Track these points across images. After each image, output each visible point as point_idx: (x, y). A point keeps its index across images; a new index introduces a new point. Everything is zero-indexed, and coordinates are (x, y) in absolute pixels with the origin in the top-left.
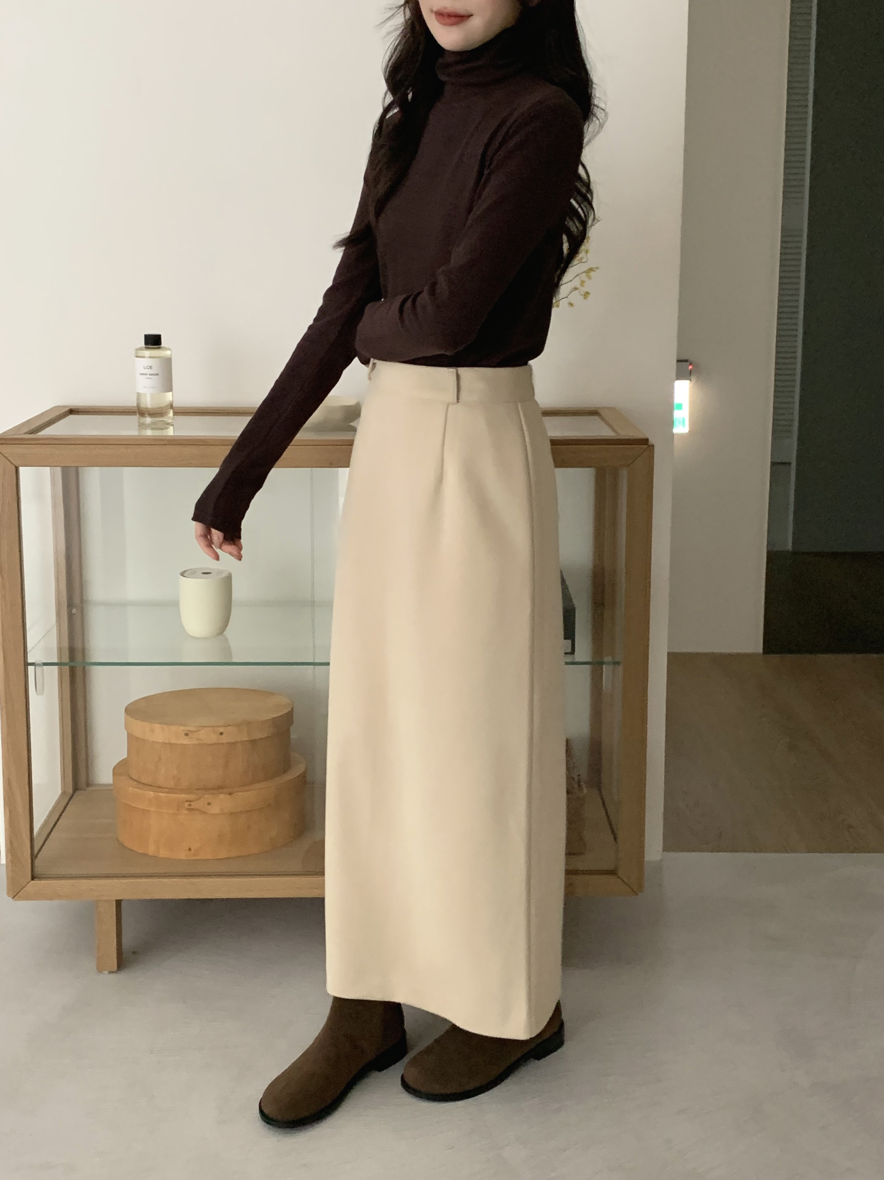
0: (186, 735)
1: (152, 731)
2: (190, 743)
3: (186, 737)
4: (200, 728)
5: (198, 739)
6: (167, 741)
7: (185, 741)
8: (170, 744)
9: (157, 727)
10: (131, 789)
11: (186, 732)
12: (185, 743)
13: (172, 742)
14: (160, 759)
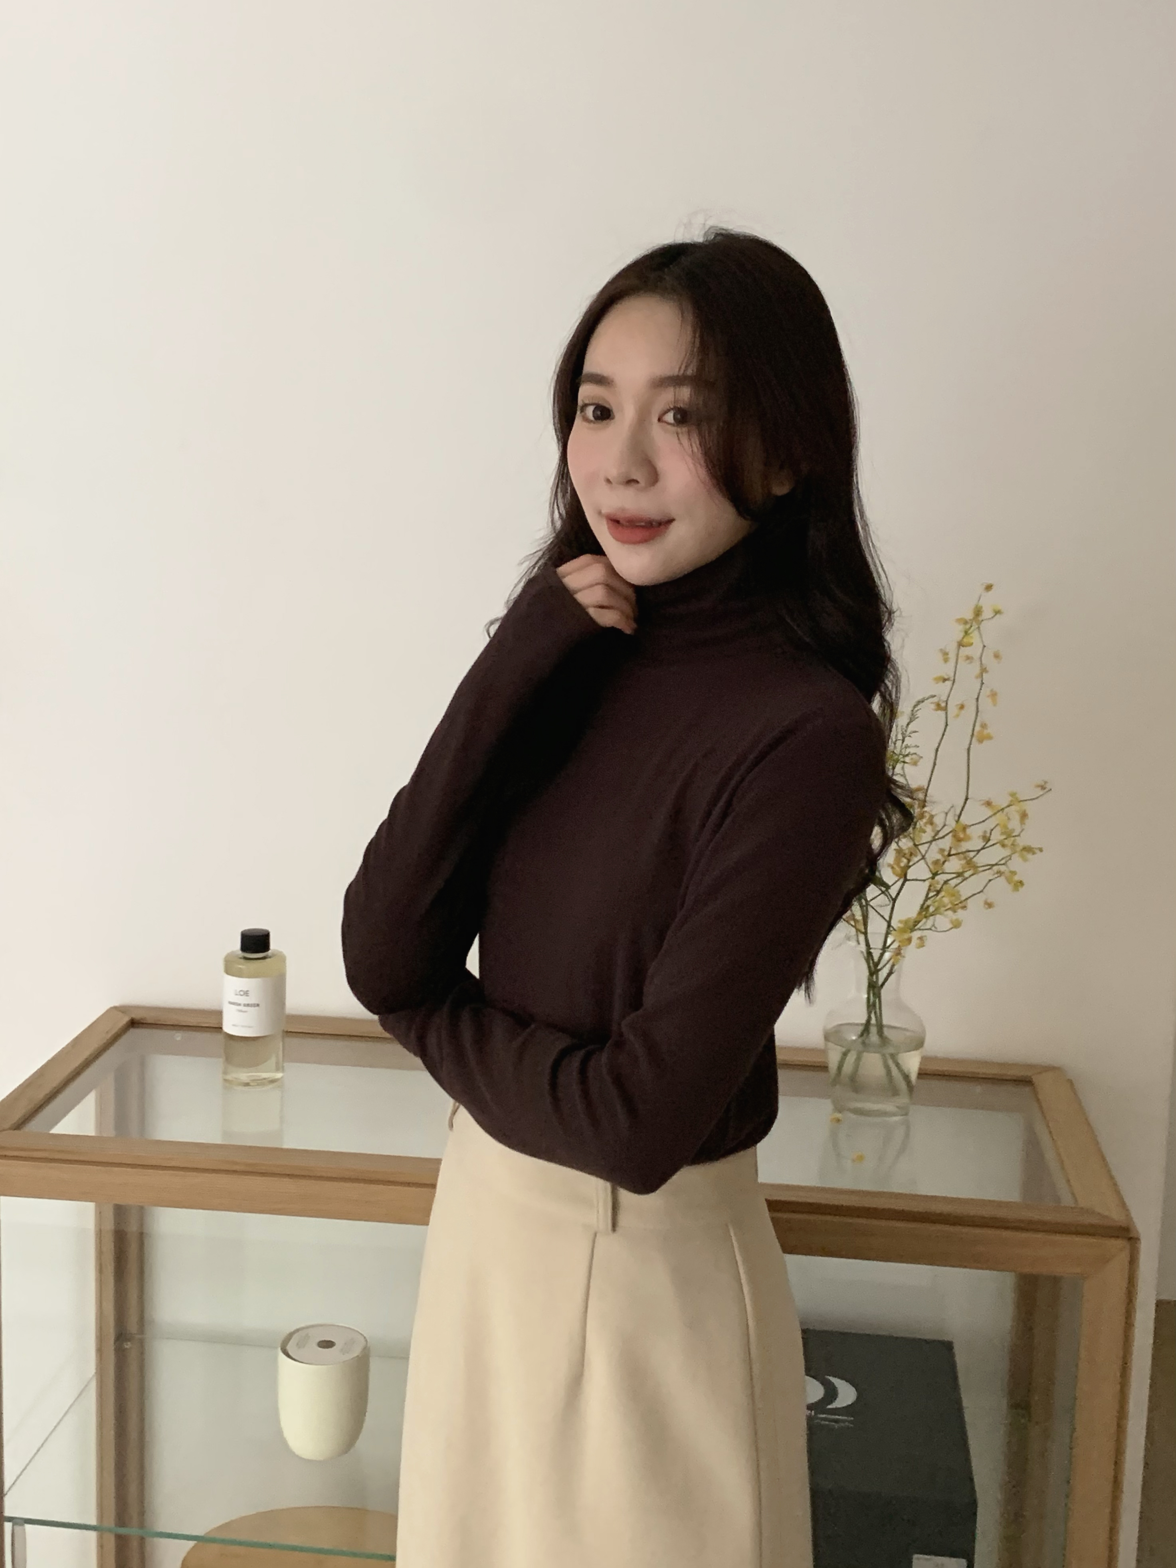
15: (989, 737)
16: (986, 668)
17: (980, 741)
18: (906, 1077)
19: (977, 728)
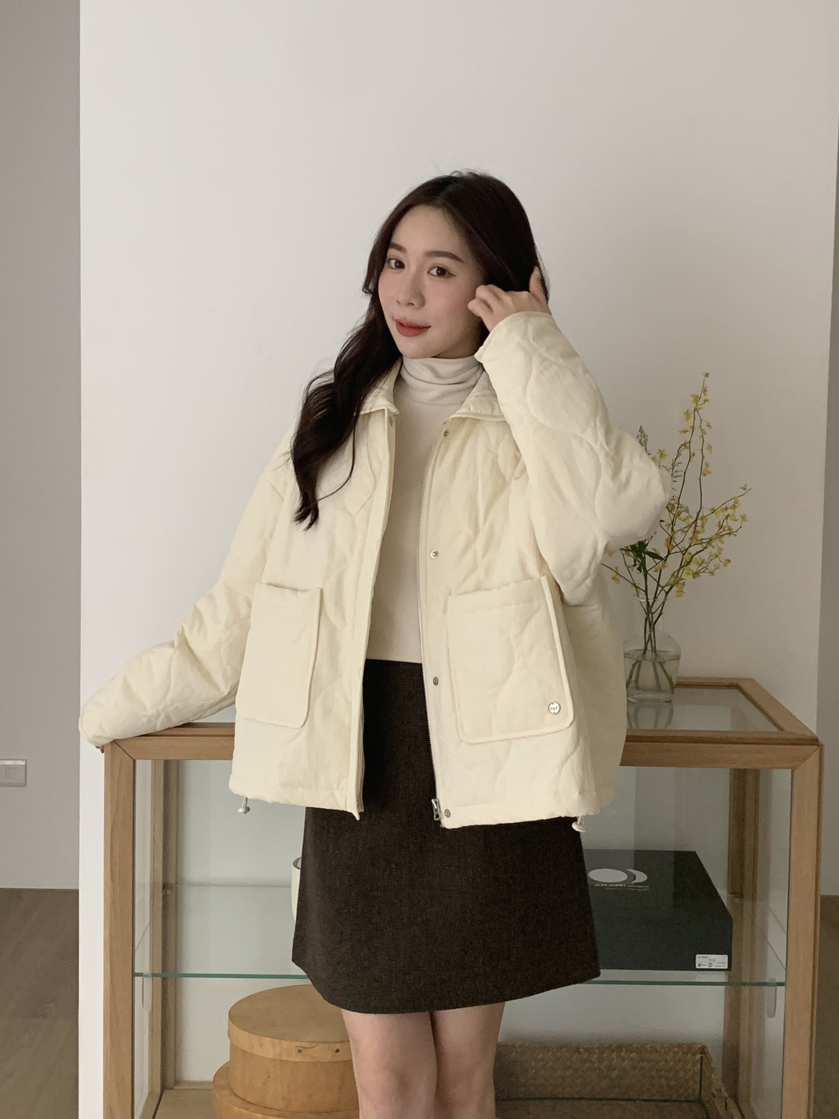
0: (300, 1051)
1: (262, 1045)
2: (303, 1060)
3: (299, 1054)
4: (314, 1044)
5: (312, 1056)
6: (277, 1057)
7: (298, 1058)
8: (282, 1061)
9: (267, 1040)
10: (236, 1108)
11: (299, 1048)
12: (297, 1060)
13: (283, 1059)
14: (269, 1077)
15: (710, 473)
16: (705, 432)
17: (705, 475)
18: (670, 679)
19: (704, 467)
